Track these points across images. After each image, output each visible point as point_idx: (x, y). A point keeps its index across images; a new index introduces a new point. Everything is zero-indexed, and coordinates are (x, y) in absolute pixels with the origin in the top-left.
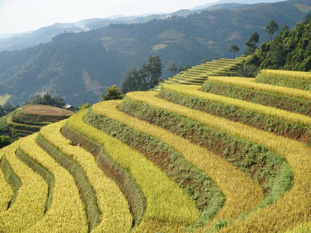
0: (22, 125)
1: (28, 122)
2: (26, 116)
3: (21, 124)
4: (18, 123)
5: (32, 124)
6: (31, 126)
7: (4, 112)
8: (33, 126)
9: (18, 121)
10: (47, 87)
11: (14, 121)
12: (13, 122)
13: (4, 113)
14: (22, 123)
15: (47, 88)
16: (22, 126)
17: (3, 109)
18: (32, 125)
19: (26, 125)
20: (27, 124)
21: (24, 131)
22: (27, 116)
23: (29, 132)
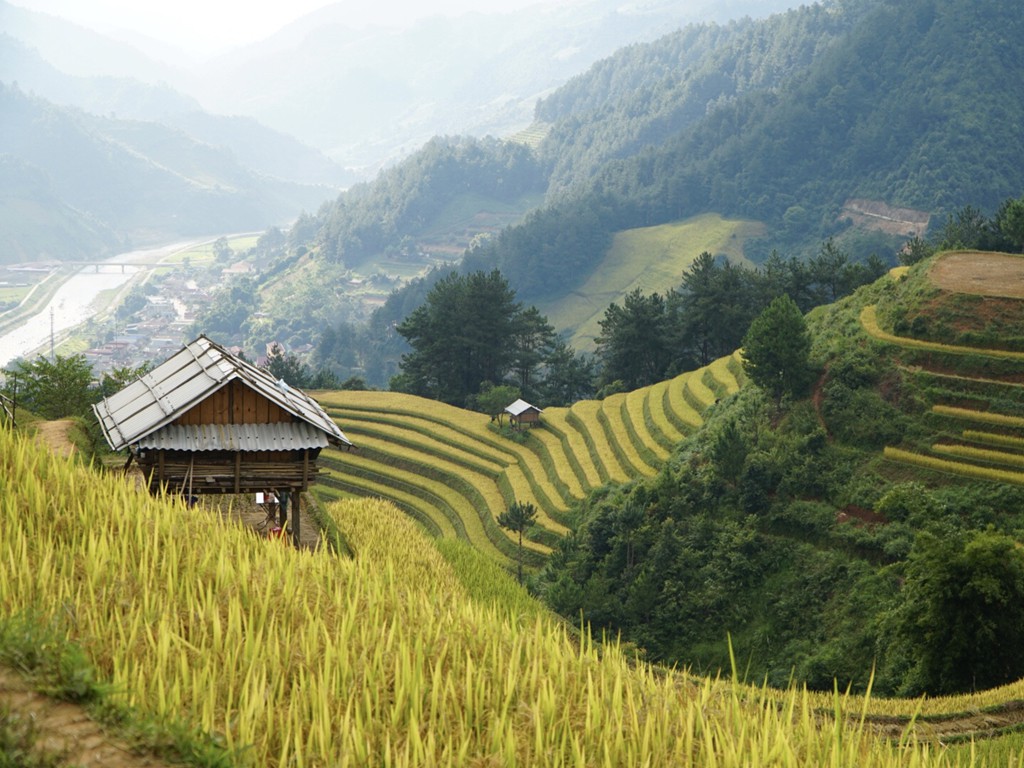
0: (949, 348)
1: (975, 334)
2: (959, 308)
3: (939, 345)
4: (924, 340)
5: (993, 344)
6: (991, 352)
7: (813, 287)
8: (998, 352)
9: (919, 330)
10: (898, 183)
11: (901, 330)
12: (897, 335)
13: (810, 293)
14: (944, 336)
15: (902, 186)
16: (948, 355)
17: (808, 275)
18: (994, 349)
19: (963, 349)
20: (968, 341)
21: (956, 377)
22: (966, 306)
23: (981, 380)
